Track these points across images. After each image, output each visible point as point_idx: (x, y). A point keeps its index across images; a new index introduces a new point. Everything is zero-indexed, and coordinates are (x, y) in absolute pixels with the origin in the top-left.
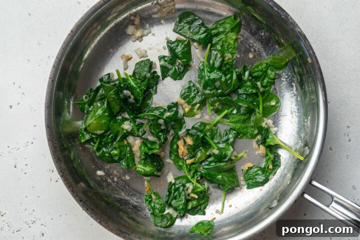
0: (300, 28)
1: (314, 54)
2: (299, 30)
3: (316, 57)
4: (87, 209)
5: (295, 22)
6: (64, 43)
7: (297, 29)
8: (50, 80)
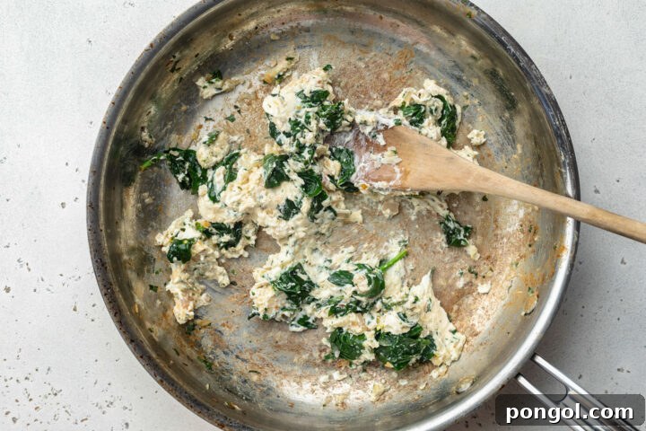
0: (549, 89)
1: (568, 136)
2: (546, 91)
3: (570, 142)
4: (141, 357)
5: (542, 77)
6: (136, 65)
7: (544, 90)
8: (104, 125)
